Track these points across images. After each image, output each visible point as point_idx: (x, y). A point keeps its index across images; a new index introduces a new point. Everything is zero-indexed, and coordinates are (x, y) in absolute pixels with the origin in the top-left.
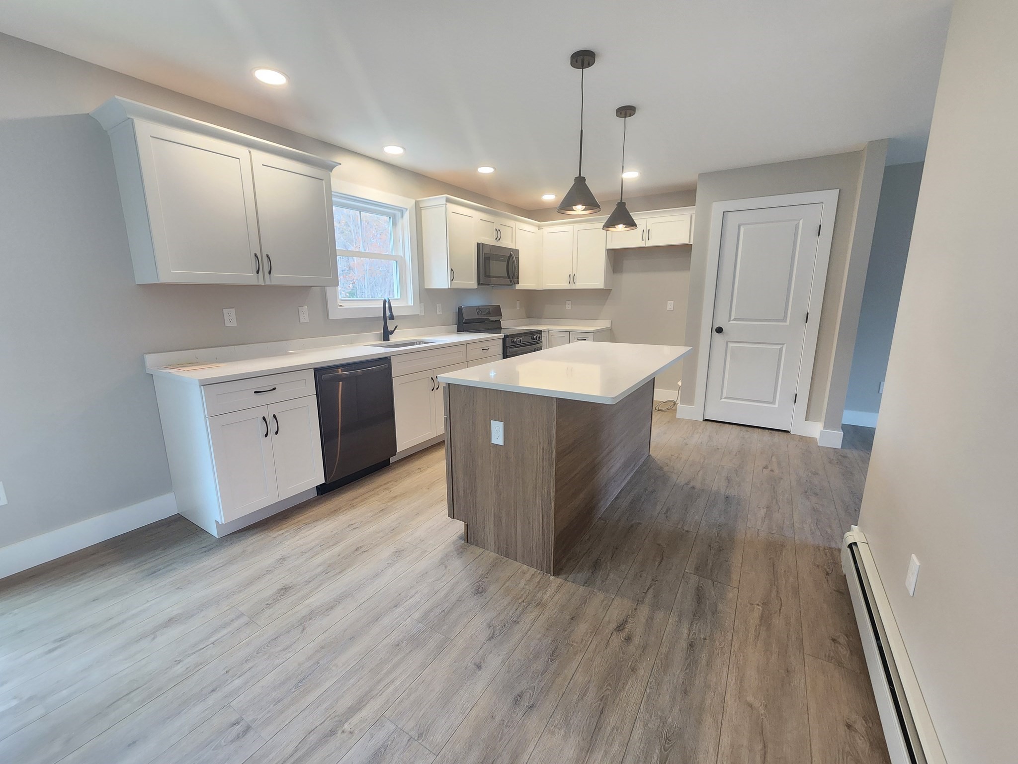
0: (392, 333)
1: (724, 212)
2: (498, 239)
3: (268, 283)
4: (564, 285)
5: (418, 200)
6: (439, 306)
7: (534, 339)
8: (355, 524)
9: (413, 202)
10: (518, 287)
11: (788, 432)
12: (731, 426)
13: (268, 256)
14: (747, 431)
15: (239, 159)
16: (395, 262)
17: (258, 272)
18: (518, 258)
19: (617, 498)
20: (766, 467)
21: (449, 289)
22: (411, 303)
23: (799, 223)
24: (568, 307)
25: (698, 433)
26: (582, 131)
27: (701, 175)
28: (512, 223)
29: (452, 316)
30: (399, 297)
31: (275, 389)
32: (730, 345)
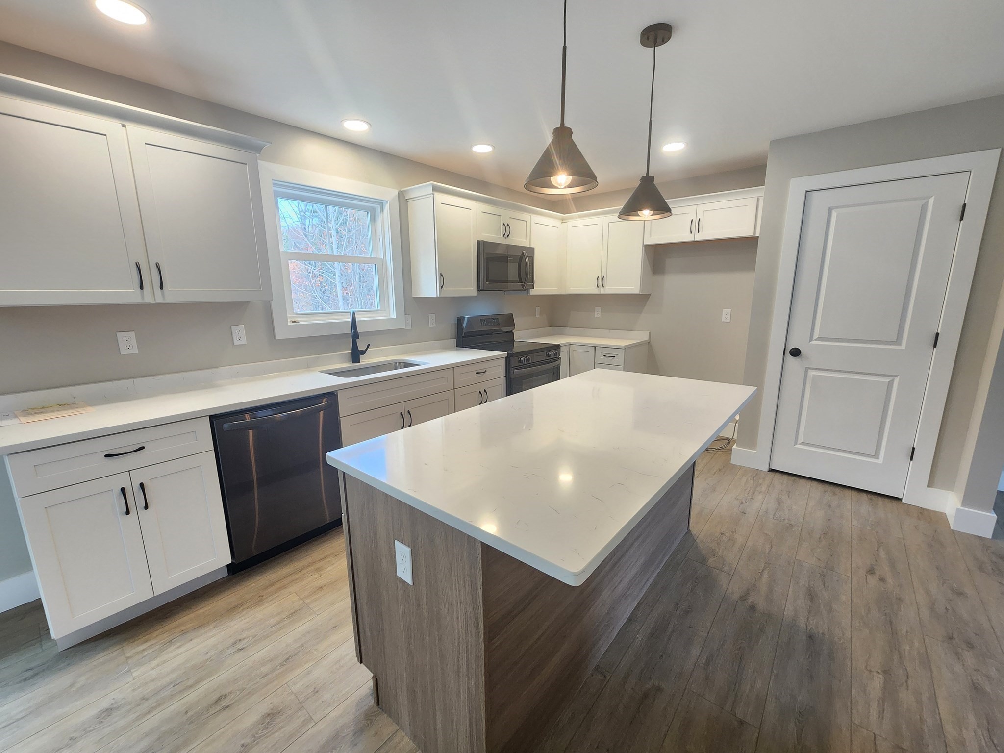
0: (364, 352)
1: (807, 192)
2: (506, 236)
3: (159, 300)
4: (590, 288)
5: (401, 190)
6: (432, 318)
7: (548, 356)
8: (244, 639)
9: (395, 192)
10: (533, 292)
11: (898, 499)
12: (809, 483)
13: (158, 266)
14: (835, 494)
15: (105, 135)
16: (373, 265)
17: (142, 287)
18: (533, 258)
19: (630, 620)
20: (871, 571)
21: (437, 297)
22: (393, 315)
23: (927, 202)
24: (598, 314)
25: (760, 492)
26: (565, 48)
27: (775, 143)
28: (525, 216)
29: (449, 327)
30: (379, 308)
31: (143, 448)
32: (811, 373)
